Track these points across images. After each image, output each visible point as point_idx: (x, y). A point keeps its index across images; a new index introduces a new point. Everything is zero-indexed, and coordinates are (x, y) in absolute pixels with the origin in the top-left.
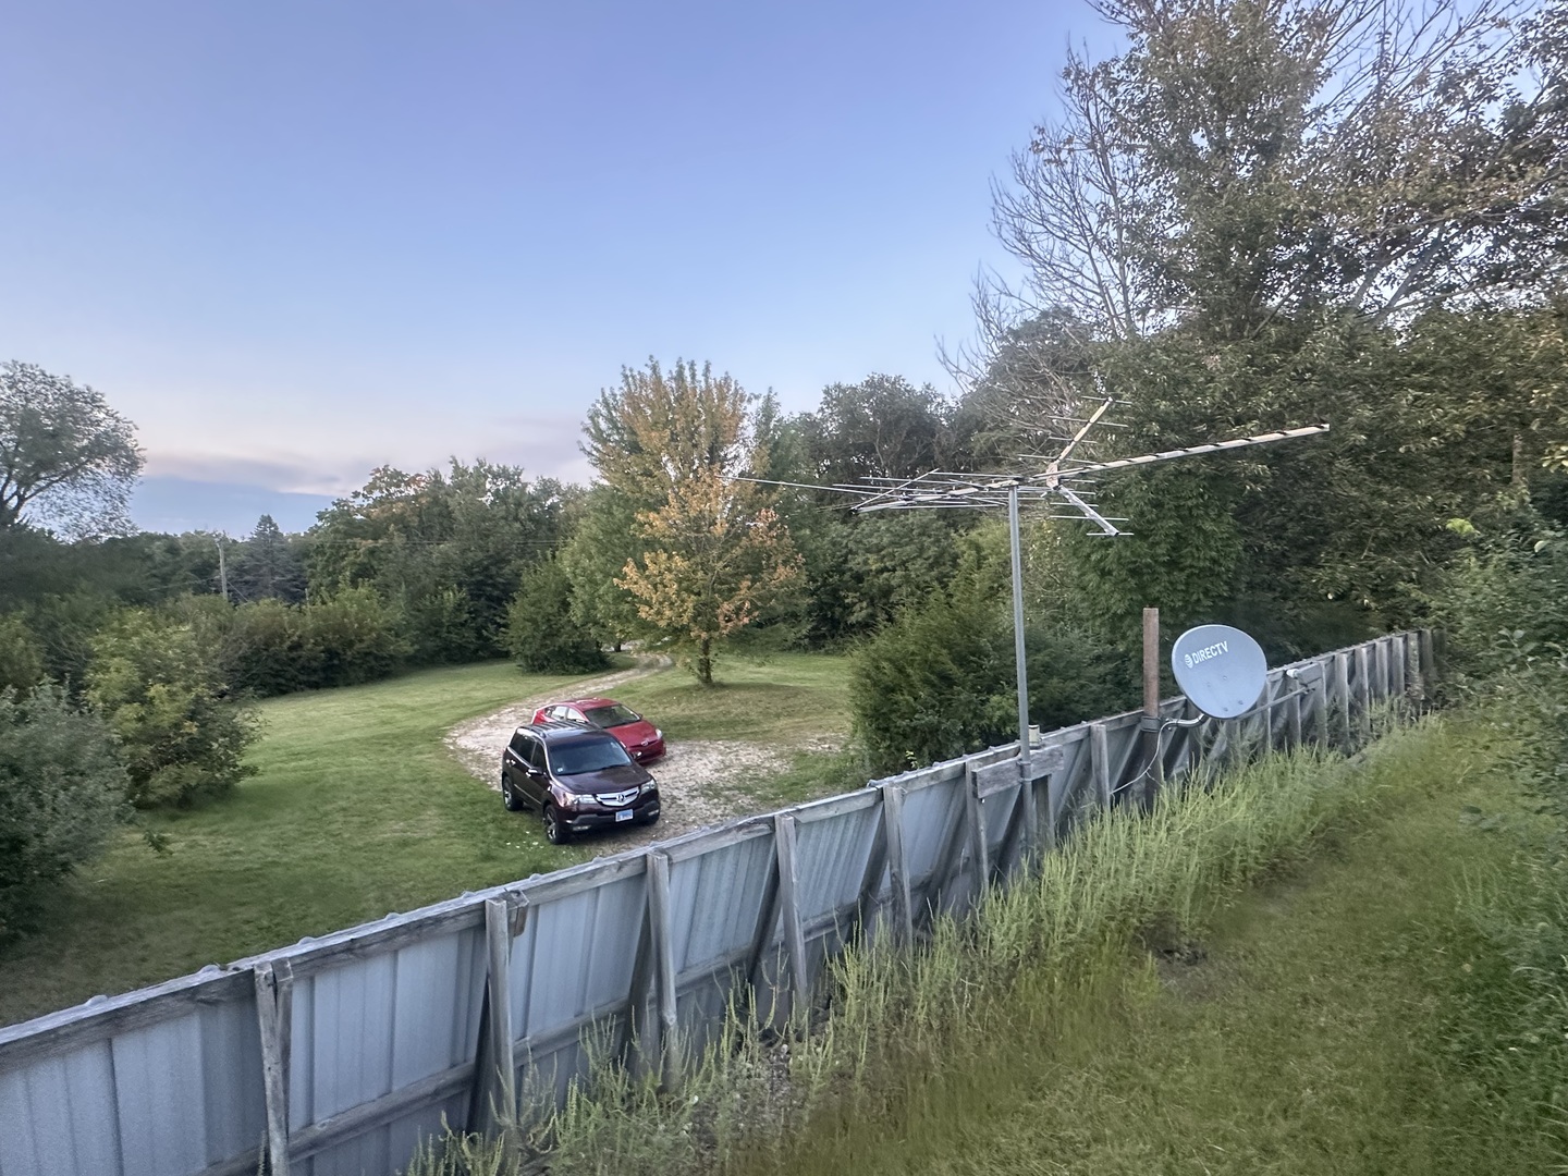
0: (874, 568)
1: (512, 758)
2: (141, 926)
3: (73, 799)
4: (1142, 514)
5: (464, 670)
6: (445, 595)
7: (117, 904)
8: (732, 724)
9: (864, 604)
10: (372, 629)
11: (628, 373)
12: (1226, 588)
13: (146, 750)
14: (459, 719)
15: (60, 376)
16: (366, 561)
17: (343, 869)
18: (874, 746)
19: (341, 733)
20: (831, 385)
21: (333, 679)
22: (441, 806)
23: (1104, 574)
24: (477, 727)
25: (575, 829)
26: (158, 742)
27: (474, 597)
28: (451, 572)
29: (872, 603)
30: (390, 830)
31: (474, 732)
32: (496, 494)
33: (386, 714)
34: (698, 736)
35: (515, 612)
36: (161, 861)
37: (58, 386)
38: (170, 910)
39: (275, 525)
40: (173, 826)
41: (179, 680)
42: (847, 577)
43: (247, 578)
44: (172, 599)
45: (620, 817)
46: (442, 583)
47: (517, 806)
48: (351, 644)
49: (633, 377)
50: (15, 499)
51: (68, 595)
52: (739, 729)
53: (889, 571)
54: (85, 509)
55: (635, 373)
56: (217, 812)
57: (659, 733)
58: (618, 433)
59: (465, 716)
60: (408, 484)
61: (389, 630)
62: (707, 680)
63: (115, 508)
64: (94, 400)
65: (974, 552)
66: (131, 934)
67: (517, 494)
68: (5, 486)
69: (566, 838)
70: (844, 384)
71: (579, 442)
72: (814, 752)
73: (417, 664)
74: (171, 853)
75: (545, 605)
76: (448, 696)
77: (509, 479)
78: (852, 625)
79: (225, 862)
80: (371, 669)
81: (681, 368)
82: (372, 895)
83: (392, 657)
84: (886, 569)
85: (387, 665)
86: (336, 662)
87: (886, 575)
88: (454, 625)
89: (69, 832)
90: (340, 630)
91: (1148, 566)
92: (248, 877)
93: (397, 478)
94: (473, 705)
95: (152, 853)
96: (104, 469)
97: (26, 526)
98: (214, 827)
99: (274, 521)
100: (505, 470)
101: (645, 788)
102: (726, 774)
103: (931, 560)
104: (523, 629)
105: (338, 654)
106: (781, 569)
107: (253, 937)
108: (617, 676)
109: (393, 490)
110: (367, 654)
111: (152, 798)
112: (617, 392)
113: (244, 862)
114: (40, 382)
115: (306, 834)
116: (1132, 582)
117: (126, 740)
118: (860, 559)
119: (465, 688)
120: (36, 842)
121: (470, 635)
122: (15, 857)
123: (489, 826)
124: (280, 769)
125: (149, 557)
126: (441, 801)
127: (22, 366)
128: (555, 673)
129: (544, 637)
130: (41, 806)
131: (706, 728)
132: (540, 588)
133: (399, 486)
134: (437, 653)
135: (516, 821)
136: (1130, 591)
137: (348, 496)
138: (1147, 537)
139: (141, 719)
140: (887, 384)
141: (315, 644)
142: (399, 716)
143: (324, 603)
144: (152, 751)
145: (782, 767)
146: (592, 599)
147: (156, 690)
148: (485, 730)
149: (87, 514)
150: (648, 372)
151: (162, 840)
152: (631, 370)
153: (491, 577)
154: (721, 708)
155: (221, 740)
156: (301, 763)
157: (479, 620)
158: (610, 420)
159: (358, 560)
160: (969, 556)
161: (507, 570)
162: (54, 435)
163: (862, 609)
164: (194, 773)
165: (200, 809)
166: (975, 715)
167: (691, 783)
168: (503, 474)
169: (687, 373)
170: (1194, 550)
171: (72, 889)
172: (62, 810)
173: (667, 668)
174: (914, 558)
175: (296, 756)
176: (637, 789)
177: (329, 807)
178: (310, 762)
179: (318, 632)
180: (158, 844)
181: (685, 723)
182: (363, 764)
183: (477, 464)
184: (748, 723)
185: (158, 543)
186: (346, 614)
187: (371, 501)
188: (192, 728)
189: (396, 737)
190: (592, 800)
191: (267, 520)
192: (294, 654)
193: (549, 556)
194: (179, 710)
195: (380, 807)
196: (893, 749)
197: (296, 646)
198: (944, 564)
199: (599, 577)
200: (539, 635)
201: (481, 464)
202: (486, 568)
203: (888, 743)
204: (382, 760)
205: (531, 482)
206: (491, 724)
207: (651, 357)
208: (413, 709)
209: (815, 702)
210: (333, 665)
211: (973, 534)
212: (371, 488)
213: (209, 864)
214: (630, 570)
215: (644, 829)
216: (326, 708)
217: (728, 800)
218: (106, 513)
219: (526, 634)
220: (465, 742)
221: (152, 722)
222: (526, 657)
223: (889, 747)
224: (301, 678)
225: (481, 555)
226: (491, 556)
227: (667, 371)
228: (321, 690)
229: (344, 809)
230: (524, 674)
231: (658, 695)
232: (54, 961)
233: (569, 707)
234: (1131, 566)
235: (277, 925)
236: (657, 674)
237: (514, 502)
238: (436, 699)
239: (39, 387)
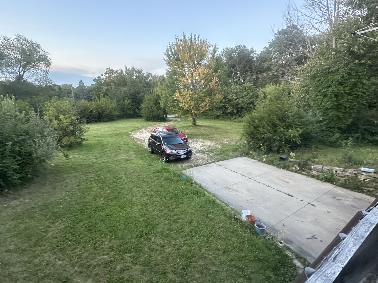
0: (234, 98)
1: (151, 140)
2: (65, 177)
3: (44, 143)
4: (343, 77)
5: (130, 120)
6: (126, 101)
7: (58, 171)
8: (203, 135)
9: (231, 108)
10: (109, 108)
11: (177, 38)
12: (365, 101)
13: (60, 133)
14: (133, 131)
15: (29, 39)
16: (105, 92)
17: (114, 166)
18: (249, 143)
19: (104, 132)
20: (225, 48)
21: (100, 120)
22: (133, 151)
23: (325, 96)
24: (137, 133)
25: (171, 159)
26: (63, 131)
27: (133, 102)
28: (126, 95)
29: (233, 108)
30: (123, 156)
31: (137, 134)
32: (136, 76)
33: (115, 129)
34: (194, 138)
35: (143, 105)
36: (67, 160)
37: (29, 42)
38: (71, 173)
39: (83, 83)
40: (68, 152)
41: (67, 115)
42: (227, 100)
43: (77, 96)
44: (61, 99)
45: (183, 157)
46: (124, 98)
47: (153, 152)
48: (104, 112)
49: (178, 39)
50: (22, 72)
51: (37, 96)
52: (205, 137)
53: (238, 99)
54: (39, 75)
55: (179, 38)
56: (78, 149)
57: (186, 136)
58: (173, 56)
59: (134, 130)
60: (115, 73)
61: (113, 109)
62: (195, 124)
63: (46, 75)
64: (38, 46)
65: (264, 94)
66: (62, 179)
67: (142, 76)
68: (19, 69)
69: (168, 161)
70: (229, 48)
71: (163, 58)
72: (226, 143)
73: (119, 118)
74: (70, 159)
75: (150, 104)
76: (128, 125)
77: (139, 72)
78: (227, 113)
79: (83, 162)
80: (109, 118)
81: (192, 36)
82: (122, 173)
83: (114, 116)
84: (238, 98)
85: (113, 117)
86: (101, 116)
87: (238, 100)
88: (128, 108)
89: (44, 151)
90: (101, 108)
91: (342, 93)
92: (89, 166)
93: (112, 71)
94: (134, 128)
95: (65, 158)
96: (42, 65)
97: (26, 81)
98: (79, 153)
99: (83, 82)
100: (138, 70)
101: (189, 150)
102: (204, 148)
103: (250, 97)
104: (145, 110)
105: (101, 114)
106: (217, 95)
107: (93, 182)
108: (168, 123)
109: (111, 74)
110: (108, 114)
111: (63, 145)
112: (174, 44)
113: (87, 162)
114: (25, 40)
115: (102, 156)
116: (335, 99)
117: (55, 130)
118: (231, 96)
119: (132, 124)
120: (35, 153)
121: (132, 111)
122: (30, 157)
123: (147, 157)
124: (92, 140)
125: (55, 90)
126: (133, 150)
127: (20, 36)
128: (153, 121)
129: (150, 112)
130: (35, 144)
131: (196, 136)
132: (149, 100)
133: (112, 73)
134: (124, 115)
135: (153, 156)
136: (334, 101)
137: (100, 75)
138: (343, 85)
139: (58, 124)
140: (241, 47)
141: (96, 111)
142: (118, 129)
143: (97, 101)
144: (62, 133)
145: (220, 147)
146: (166, 101)
147: (62, 117)
148: (140, 134)
149: (39, 76)
150: (182, 37)
151: (67, 155)
152: (178, 37)
153: (136, 97)
154: (199, 131)
155: (78, 131)
156: (97, 139)
157: (134, 107)
158: (172, 52)
159: (104, 92)
160: (261, 96)
161: (140, 95)
162: (29, 55)
163: (230, 109)
164: (72, 139)
165: (75, 148)
166: (284, 135)
167: (196, 149)
168: (138, 71)
169: (193, 38)
170: (358, 89)
171: (46, 167)
172: (41, 145)
173: (180, 122)
174: (246, 96)
175: (95, 137)
176: (186, 150)
177: (106, 150)
178: (99, 139)
179: (96, 108)
180: (67, 156)
181: (190, 134)
182: (112, 140)
183: (132, 68)
184: (207, 135)
185: (57, 87)
186: (102, 104)
187: (106, 77)
188: (71, 127)
189: (118, 134)
190: (175, 152)
191: (81, 82)
192: (91, 114)
193: (152, 92)
194: (68, 122)
195: (119, 150)
196: (255, 143)
197: (91, 112)
198: (254, 98)
199: (168, 95)
200: (149, 112)
201: (133, 68)
202: (135, 95)
203: (254, 142)
204: (116, 139)
205: (145, 73)
206: (141, 132)
207: (184, 33)
208: (121, 128)
209: (223, 131)
210: (100, 117)
211: (264, 89)
212: (106, 73)
213: (79, 162)
214: (177, 93)
215: (187, 160)
216: (99, 127)
217: (207, 154)
218: (44, 76)
219: (146, 111)
220: (135, 136)
221: (61, 125)
222: (146, 117)
223: (254, 143)
224: (93, 119)
225: (134, 91)
226: (136, 92)
227: (188, 37)
228: (98, 123)
229: (110, 150)
230: (145, 121)
231: (182, 127)
232: (44, 185)
233: (163, 128)
234: (336, 94)
235: (99, 179)
236: (178, 123)
237: (141, 78)
238: (125, 126)
239: (24, 42)
